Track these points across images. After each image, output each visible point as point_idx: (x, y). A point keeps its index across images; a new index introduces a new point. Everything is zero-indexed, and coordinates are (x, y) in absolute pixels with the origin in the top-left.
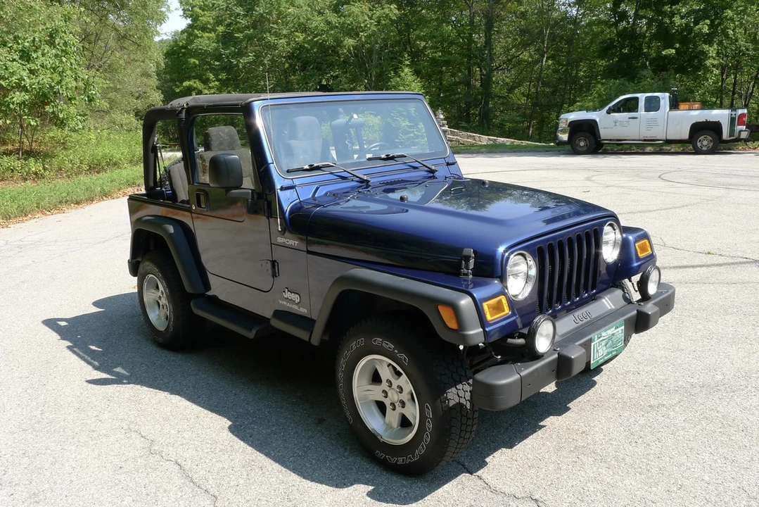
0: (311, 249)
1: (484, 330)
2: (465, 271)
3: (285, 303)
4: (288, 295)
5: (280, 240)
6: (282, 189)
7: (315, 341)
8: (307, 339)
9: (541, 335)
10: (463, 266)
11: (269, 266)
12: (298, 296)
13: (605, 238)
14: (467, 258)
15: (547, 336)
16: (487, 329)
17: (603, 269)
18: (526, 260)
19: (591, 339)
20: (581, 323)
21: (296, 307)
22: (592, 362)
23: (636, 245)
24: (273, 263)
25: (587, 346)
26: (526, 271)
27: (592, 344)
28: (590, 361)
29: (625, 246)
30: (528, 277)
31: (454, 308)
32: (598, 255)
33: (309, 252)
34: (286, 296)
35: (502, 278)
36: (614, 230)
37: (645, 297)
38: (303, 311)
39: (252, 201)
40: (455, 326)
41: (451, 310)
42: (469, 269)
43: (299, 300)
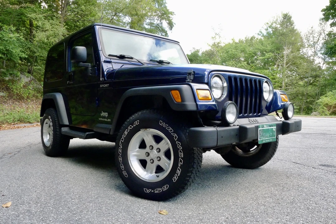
3: (101, 119)
5: (101, 86)
6: (105, 62)
8: (108, 133)
9: (229, 112)
10: (187, 79)
12: (107, 113)
13: (264, 90)
14: (190, 74)
15: (233, 113)
16: (198, 103)
17: (264, 104)
18: (222, 81)
19: (258, 126)
20: (252, 123)
21: (106, 120)
24: (98, 99)
26: (222, 85)
27: (259, 129)
28: (258, 139)
33: (113, 88)
34: (102, 115)
35: (208, 84)
36: (269, 86)
38: (109, 120)
39: (90, 69)
40: (180, 100)
41: (178, 92)
42: (190, 79)
43: (107, 116)
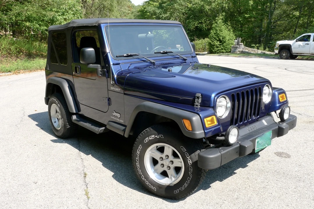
0: (125, 92)
1: (205, 132)
2: (197, 104)
3: (113, 118)
4: (115, 114)
5: (112, 88)
6: (114, 64)
7: (126, 136)
8: (123, 135)
9: (232, 135)
10: (196, 102)
11: (107, 101)
12: (119, 114)
13: (264, 92)
14: (198, 98)
15: (235, 135)
17: (263, 107)
18: (226, 100)
19: (256, 138)
20: (251, 131)
21: (118, 120)
22: (256, 149)
23: (279, 96)
24: (109, 99)
25: (254, 141)
26: (226, 105)
27: (256, 141)
28: (255, 149)
29: (273, 96)
30: (227, 108)
31: (190, 120)
32: (261, 100)
33: (125, 94)
34: (114, 115)
35: (214, 107)
36: (269, 88)
37: (282, 120)
38: (122, 121)
39: (100, 70)
40: (190, 129)
41: (189, 122)
42: (198, 103)
43: (120, 116)
